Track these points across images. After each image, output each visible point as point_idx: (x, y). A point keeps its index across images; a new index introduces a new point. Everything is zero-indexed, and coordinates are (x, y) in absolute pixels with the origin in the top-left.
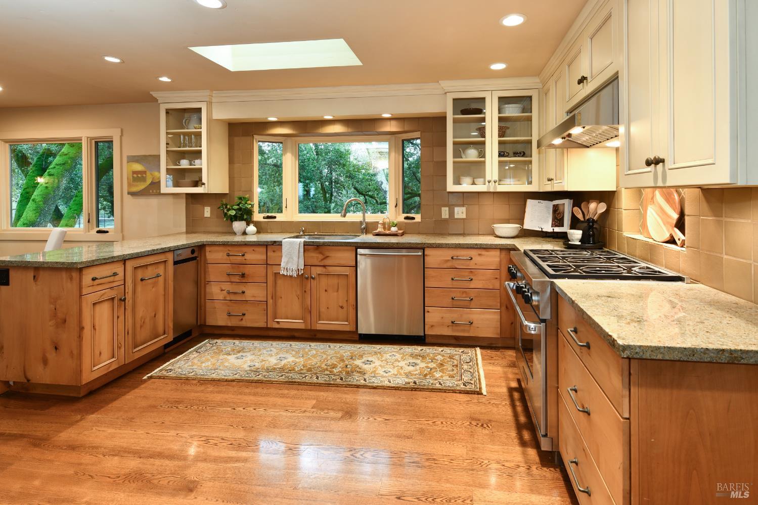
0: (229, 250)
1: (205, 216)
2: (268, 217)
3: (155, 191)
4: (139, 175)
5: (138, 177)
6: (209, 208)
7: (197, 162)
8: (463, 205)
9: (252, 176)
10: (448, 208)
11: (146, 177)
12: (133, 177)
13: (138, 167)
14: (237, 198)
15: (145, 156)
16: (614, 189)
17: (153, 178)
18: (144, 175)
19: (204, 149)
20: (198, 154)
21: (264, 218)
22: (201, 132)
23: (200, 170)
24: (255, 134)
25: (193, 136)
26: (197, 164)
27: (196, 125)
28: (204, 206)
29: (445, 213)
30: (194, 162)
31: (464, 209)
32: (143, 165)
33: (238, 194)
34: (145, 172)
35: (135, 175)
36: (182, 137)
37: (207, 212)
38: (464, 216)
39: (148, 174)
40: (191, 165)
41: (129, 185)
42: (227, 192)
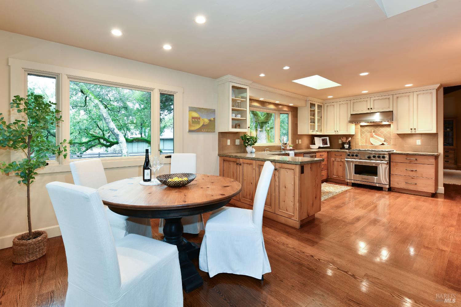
1: (228, 145)
3: (205, 130)
4: (196, 120)
5: (195, 121)
7: (238, 115)
11: (200, 121)
12: (192, 120)
13: (195, 115)
15: (200, 108)
16: (354, 134)
17: (204, 122)
18: (199, 120)
20: (244, 112)
28: (227, 139)
32: (198, 114)
34: (199, 118)
35: (193, 120)
39: (201, 119)
41: (190, 125)
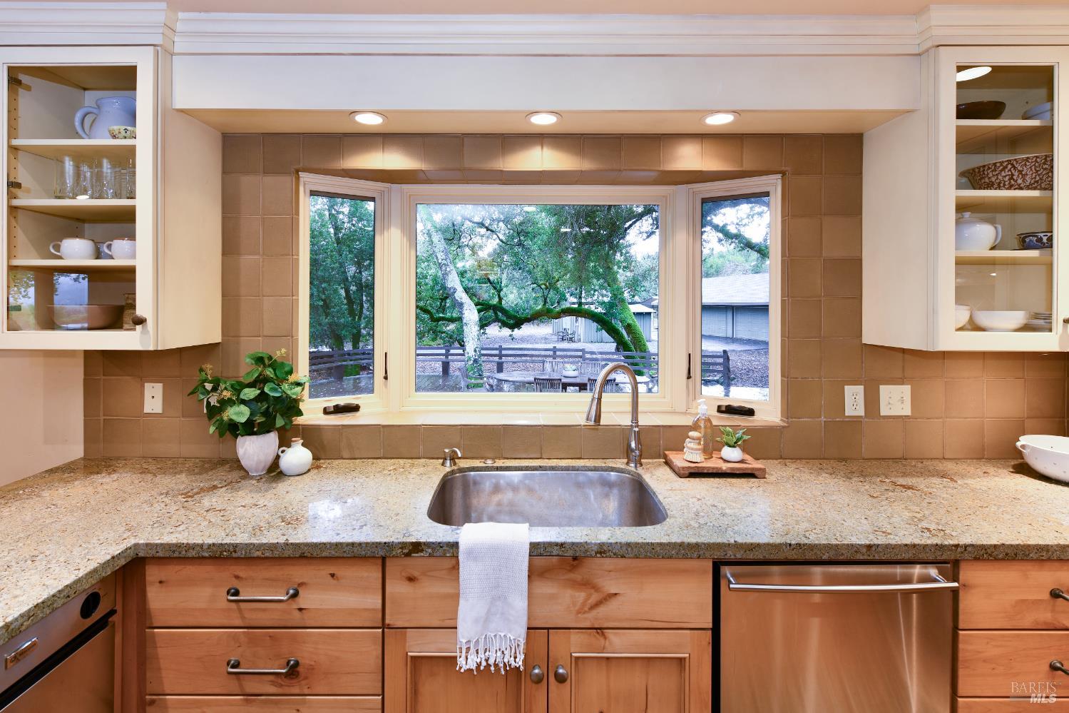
0: (237, 577)
1: (147, 409)
2: (339, 410)
6: (158, 388)
7: (120, 246)
8: (901, 381)
9: (294, 292)
10: (862, 387)
14: (248, 360)
19: (144, 204)
20: (123, 221)
21: (326, 411)
22: (134, 147)
23: (128, 275)
24: (305, 170)
25: (106, 165)
26: (119, 254)
27: (116, 128)
28: (143, 379)
29: (854, 400)
30: (109, 247)
31: (906, 390)
33: (250, 346)
36: (69, 165)
37: (153, 398)
38: (907, 411)
40: (98, 255)
42: (217, 338)
